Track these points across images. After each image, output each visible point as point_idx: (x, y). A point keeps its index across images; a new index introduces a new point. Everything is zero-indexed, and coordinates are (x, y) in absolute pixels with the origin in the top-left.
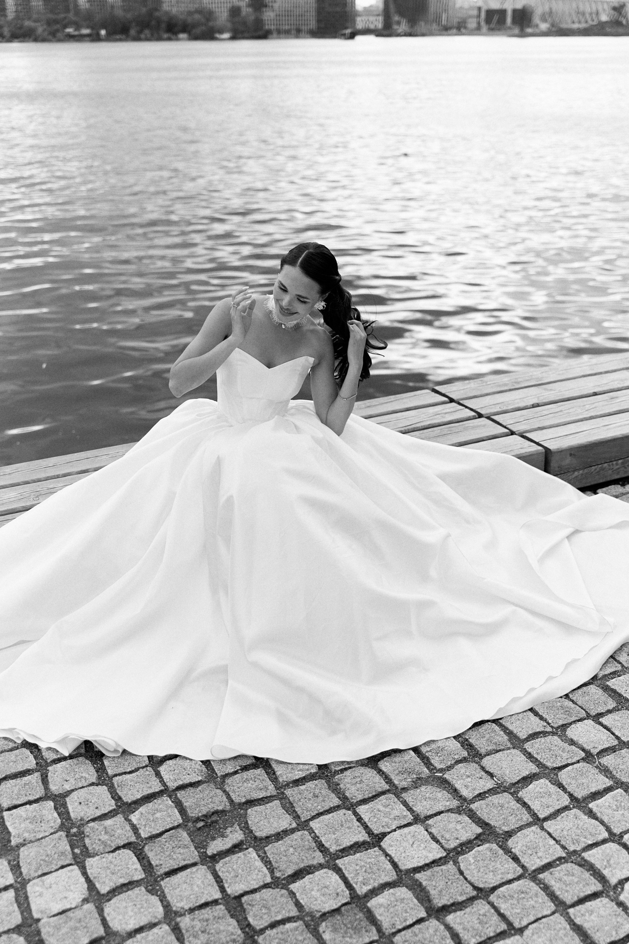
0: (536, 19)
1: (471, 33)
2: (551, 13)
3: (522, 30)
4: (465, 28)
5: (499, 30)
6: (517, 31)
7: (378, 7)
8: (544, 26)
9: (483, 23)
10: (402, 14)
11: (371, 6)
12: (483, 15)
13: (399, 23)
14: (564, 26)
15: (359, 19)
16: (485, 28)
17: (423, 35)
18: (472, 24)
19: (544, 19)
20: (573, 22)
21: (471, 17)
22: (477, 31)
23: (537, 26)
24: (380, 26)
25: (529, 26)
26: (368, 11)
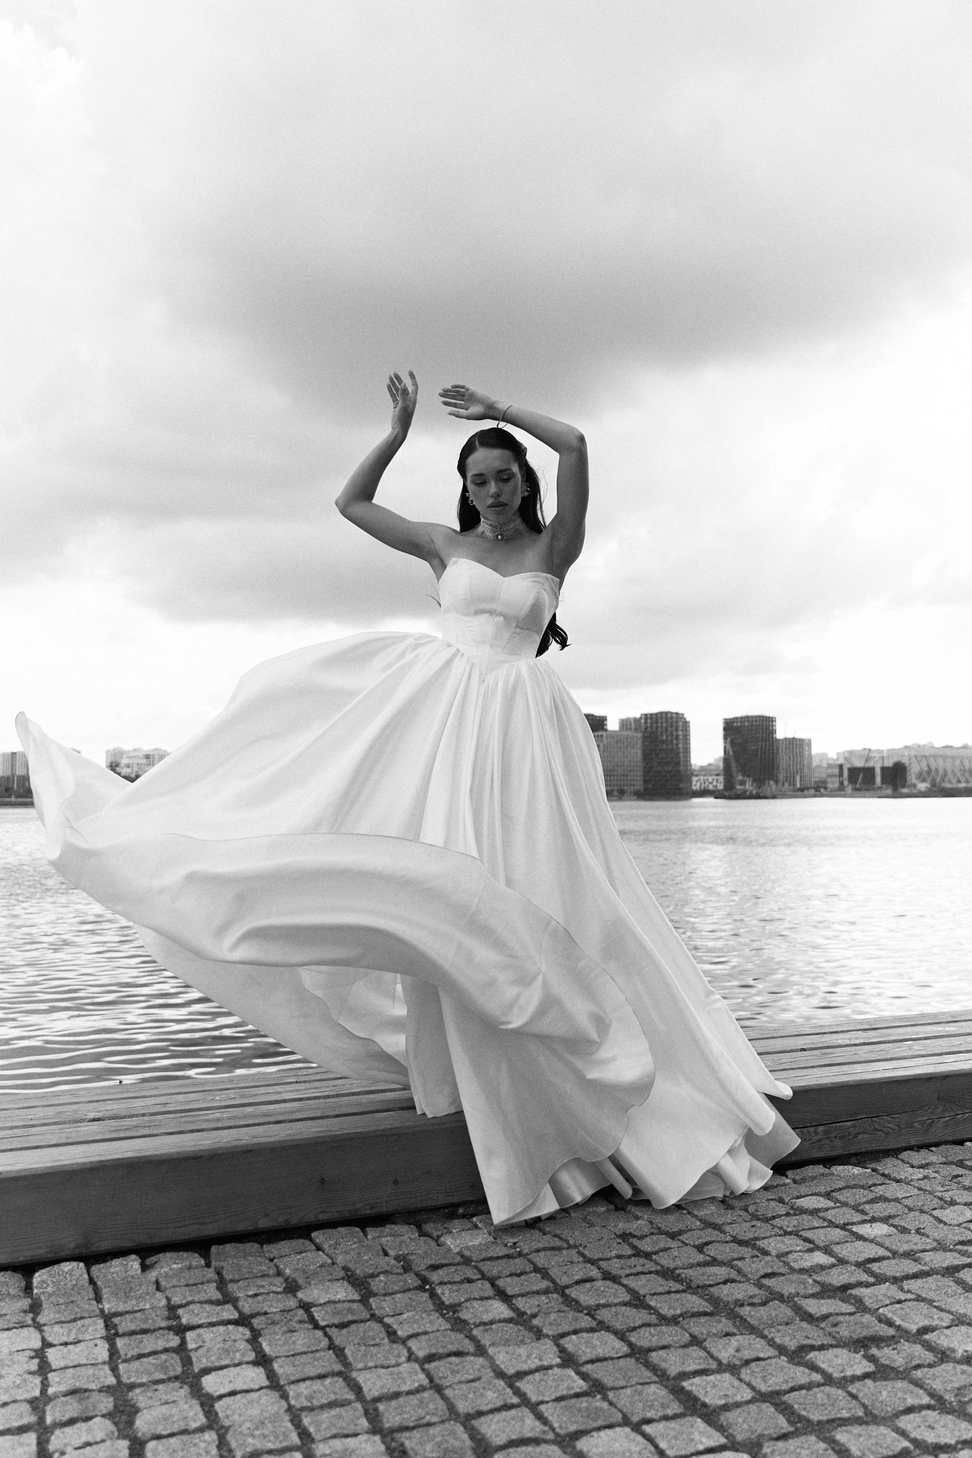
0: (912, 778)
1: (833, 794)
2: (929, 772)
3: (895, 789)
4: (826, 788)
5: (868, 790)
6: (889, 791)
7: (717, 766)
8: (923, 786)
9: (846, 783)
10: (746, 774)
11: (710, 765)
12: (846, 774)
13: (743, 783)
14: (947, 785)
15: (695, 779)
16: (849, 789)
17: (774, 797)
18: (834, 784)
19: (921, 777)
20: (959, 782)
21: (830, 776)
22: (839, 792)
23: (915, 786)
24: (721, 787)
25: (904, 786)
26: (705, 771)
